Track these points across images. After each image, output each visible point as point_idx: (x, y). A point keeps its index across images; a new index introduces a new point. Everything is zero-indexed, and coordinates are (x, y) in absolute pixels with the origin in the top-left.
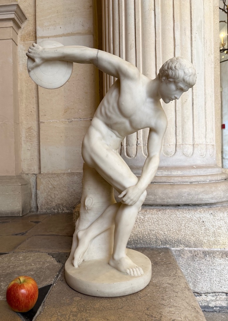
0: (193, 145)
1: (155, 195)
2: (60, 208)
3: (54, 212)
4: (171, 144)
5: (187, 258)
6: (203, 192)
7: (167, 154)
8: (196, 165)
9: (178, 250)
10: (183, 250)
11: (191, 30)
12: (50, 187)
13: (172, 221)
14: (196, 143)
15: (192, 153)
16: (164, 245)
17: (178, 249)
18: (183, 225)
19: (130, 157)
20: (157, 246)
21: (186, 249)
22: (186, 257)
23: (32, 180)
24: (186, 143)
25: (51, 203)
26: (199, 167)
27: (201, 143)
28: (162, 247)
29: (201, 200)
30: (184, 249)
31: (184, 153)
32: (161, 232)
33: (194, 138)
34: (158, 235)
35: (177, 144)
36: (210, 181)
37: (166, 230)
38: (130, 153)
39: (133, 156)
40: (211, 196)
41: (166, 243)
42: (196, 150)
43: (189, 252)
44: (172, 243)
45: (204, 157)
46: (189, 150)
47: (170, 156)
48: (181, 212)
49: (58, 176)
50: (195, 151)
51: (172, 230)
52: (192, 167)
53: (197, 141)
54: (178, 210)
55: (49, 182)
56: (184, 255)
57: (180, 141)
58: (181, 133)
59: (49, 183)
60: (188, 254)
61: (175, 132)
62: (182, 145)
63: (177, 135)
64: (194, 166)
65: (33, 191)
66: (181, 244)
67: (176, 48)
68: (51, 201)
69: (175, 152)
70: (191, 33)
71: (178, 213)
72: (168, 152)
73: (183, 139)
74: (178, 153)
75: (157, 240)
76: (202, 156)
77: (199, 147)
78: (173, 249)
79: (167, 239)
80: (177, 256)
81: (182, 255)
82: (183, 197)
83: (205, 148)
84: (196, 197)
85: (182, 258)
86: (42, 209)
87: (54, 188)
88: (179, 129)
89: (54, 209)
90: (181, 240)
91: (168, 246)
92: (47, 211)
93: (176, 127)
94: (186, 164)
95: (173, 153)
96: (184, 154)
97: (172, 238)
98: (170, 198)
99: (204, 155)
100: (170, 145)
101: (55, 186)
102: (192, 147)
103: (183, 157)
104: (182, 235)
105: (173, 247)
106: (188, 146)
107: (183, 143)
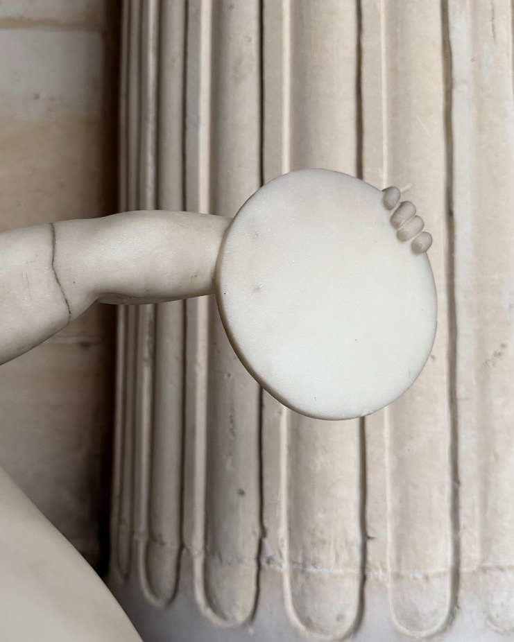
4: (431, 572)
7: (412, 620)
19: (224, 617)
24: (504, 562)
31: (494, 614)
35: (462, 569)
38: (221, 596)
39: (241, 616)
47: (430, 636)
57: (472, 554)
58: (477, 514)
61: (447, 505)
62: (484, 572)
63: (462, 522)
67: (454, 94)
69: (452, 615)
72: (416, 613)
73: (486, 543)
74: (464, 619)
93: (456, 480)
95: (442, 618)
96: (490, 618)
100: (427, 578)
107: (484, 560)
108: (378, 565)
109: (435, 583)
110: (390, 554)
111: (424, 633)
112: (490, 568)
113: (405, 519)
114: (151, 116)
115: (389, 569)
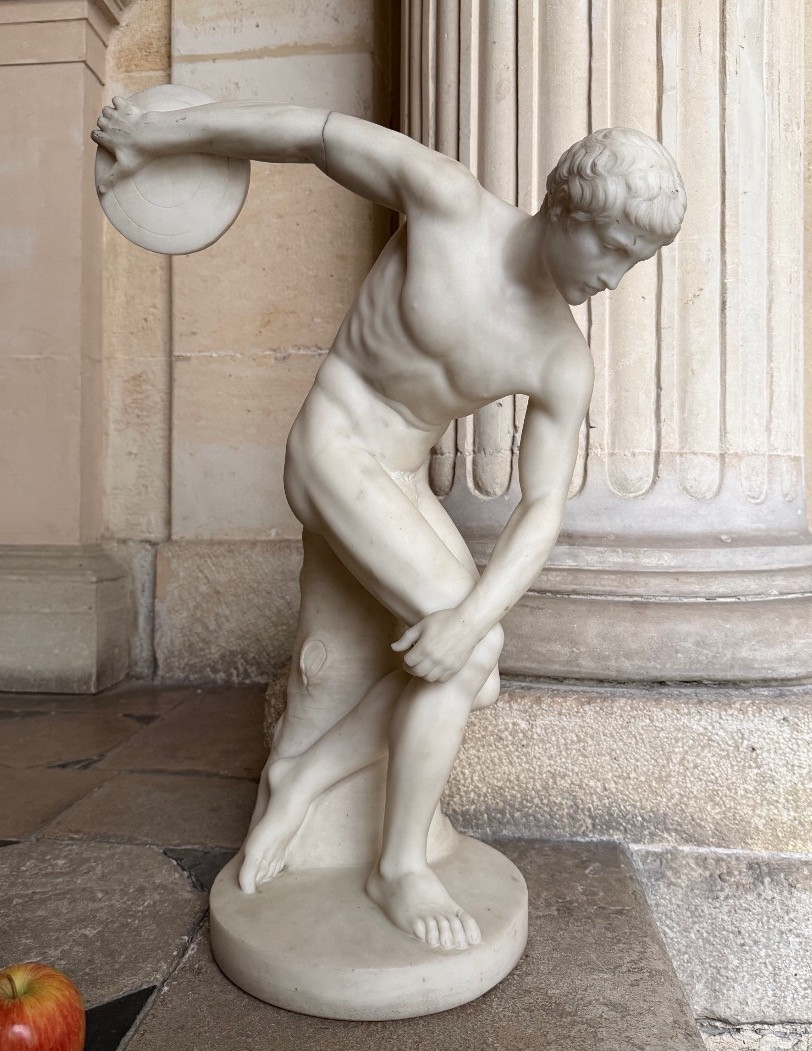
0: (723, 456)
1: (575, 643)
2: (236, 669)
3: (214, 681)
4: (637, 451)
5: (687, 886)
6: (754, 635)
7: (623, 485)
8: (728, 533)
9: (655, 853)
10: (674, 854)
11: (723, 35)
12: (204, 588)
13: (637, 743)
14: (731, 452)
15: (715, 488)
16: (602, 832)
17: (656, 848)
18: (676, 759)
19: (487, 493)
20: (576, 834)
21: (686, 848)
22: (683, 882)
23: (141, 562)
24: (696, 449)
25: (202, 649)
26: (740, 541)
27: (751, 449)
28: (596, 838)
29: (747, 664)
30: (675, 848)
31: (688, 486)
32: (592, 783)
33: (723, 432)
34: (580, 794)
35: (663, 450)
36: (781, 594)
37: (610, 776)
38: (486, 479)
39: (499, 491)
40: (783, 651)
41: (609, 822)
42: (730, 475)
43: (697, 864)
44: (634, 825)
45: (762, 503)
46: (704, 473)
47: (635, 497)
48: (669, 711)
49: (230, 551)
50: (727, 482)
51: (633, 775)
52: (714, 541)
53: (737, 442)
54: (658, 701)
55: (201, 571)
56: (676, 872)
57: (672, 441)
58: (676, 411)
59: (200, 575)
60: (693, 869)
61: (653, 407)
62: (681, 455)
63: (663, 416)
64: (724, 537)
65: (144, 601)
66: (668, 830)
67: (664, 98)
68: (204, 641)
69: (654, 482)
70: (723, 46)
71: (657, 713)
72: (626, 479)
73: (684, 435)
74: (662, 485)
75: (576, 812)
76: (753, 498)
77: (743, 464)
78: (634, 847)
79: (615, 810)
80: (649, 878)
81: (669, 873)
82: (677, 652)
83: (766, 470)
84: (729, 655)
85: (670, 884)
86: (170, 669)
87: (217, 592)
88: (671, 397)
89: (215, 670)
90: (665, 814)
91: (617, 837)
92: (187, 678)
93: (659, 387)
94: (694, 527)
95: (647, 486)
96: (685, 489)
97: (634, 806)
98: (628, 656)
99: (762, 497)
100: (634, 454)
101: (219, 588)
102: (718, 465)
103: (682, 503)
104: (672, 797)
105: (636, 841)
106: (702, 458)
107: (682, 448)
108: (597, 445)
109: (640, 458)
110: (606, 440)
111: (633, 495)
112: (686, 453)
113: (618, 415)
114: (432, 132)
115: (606, 451)
